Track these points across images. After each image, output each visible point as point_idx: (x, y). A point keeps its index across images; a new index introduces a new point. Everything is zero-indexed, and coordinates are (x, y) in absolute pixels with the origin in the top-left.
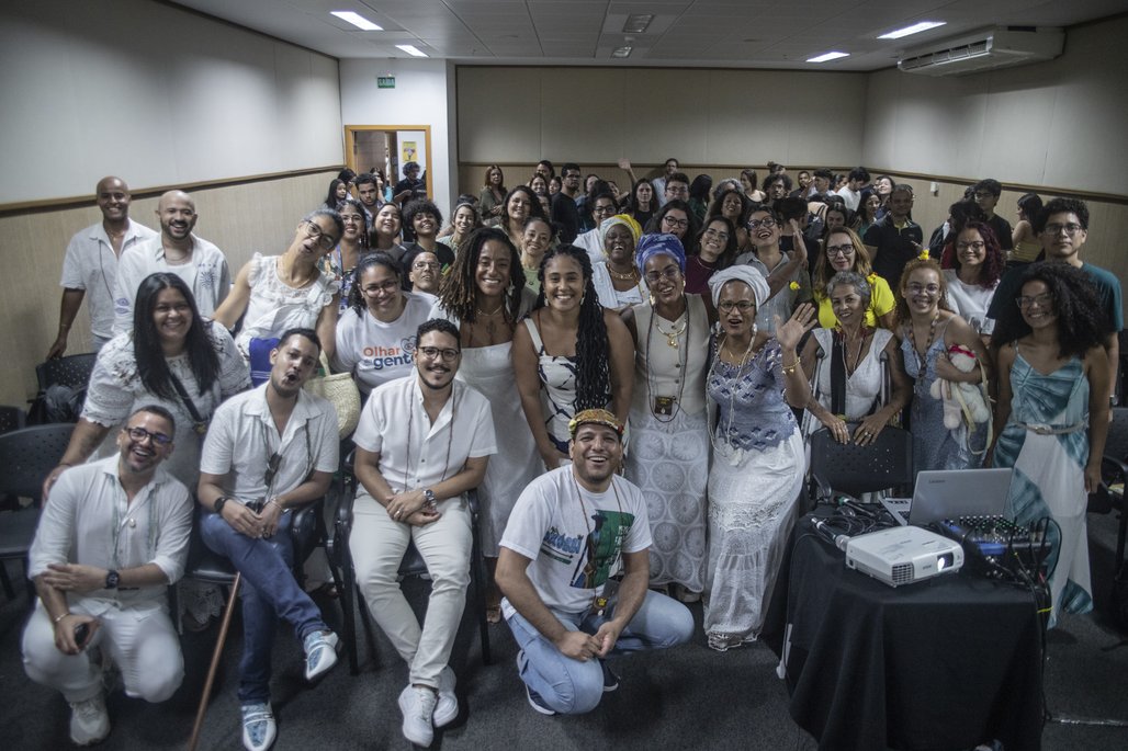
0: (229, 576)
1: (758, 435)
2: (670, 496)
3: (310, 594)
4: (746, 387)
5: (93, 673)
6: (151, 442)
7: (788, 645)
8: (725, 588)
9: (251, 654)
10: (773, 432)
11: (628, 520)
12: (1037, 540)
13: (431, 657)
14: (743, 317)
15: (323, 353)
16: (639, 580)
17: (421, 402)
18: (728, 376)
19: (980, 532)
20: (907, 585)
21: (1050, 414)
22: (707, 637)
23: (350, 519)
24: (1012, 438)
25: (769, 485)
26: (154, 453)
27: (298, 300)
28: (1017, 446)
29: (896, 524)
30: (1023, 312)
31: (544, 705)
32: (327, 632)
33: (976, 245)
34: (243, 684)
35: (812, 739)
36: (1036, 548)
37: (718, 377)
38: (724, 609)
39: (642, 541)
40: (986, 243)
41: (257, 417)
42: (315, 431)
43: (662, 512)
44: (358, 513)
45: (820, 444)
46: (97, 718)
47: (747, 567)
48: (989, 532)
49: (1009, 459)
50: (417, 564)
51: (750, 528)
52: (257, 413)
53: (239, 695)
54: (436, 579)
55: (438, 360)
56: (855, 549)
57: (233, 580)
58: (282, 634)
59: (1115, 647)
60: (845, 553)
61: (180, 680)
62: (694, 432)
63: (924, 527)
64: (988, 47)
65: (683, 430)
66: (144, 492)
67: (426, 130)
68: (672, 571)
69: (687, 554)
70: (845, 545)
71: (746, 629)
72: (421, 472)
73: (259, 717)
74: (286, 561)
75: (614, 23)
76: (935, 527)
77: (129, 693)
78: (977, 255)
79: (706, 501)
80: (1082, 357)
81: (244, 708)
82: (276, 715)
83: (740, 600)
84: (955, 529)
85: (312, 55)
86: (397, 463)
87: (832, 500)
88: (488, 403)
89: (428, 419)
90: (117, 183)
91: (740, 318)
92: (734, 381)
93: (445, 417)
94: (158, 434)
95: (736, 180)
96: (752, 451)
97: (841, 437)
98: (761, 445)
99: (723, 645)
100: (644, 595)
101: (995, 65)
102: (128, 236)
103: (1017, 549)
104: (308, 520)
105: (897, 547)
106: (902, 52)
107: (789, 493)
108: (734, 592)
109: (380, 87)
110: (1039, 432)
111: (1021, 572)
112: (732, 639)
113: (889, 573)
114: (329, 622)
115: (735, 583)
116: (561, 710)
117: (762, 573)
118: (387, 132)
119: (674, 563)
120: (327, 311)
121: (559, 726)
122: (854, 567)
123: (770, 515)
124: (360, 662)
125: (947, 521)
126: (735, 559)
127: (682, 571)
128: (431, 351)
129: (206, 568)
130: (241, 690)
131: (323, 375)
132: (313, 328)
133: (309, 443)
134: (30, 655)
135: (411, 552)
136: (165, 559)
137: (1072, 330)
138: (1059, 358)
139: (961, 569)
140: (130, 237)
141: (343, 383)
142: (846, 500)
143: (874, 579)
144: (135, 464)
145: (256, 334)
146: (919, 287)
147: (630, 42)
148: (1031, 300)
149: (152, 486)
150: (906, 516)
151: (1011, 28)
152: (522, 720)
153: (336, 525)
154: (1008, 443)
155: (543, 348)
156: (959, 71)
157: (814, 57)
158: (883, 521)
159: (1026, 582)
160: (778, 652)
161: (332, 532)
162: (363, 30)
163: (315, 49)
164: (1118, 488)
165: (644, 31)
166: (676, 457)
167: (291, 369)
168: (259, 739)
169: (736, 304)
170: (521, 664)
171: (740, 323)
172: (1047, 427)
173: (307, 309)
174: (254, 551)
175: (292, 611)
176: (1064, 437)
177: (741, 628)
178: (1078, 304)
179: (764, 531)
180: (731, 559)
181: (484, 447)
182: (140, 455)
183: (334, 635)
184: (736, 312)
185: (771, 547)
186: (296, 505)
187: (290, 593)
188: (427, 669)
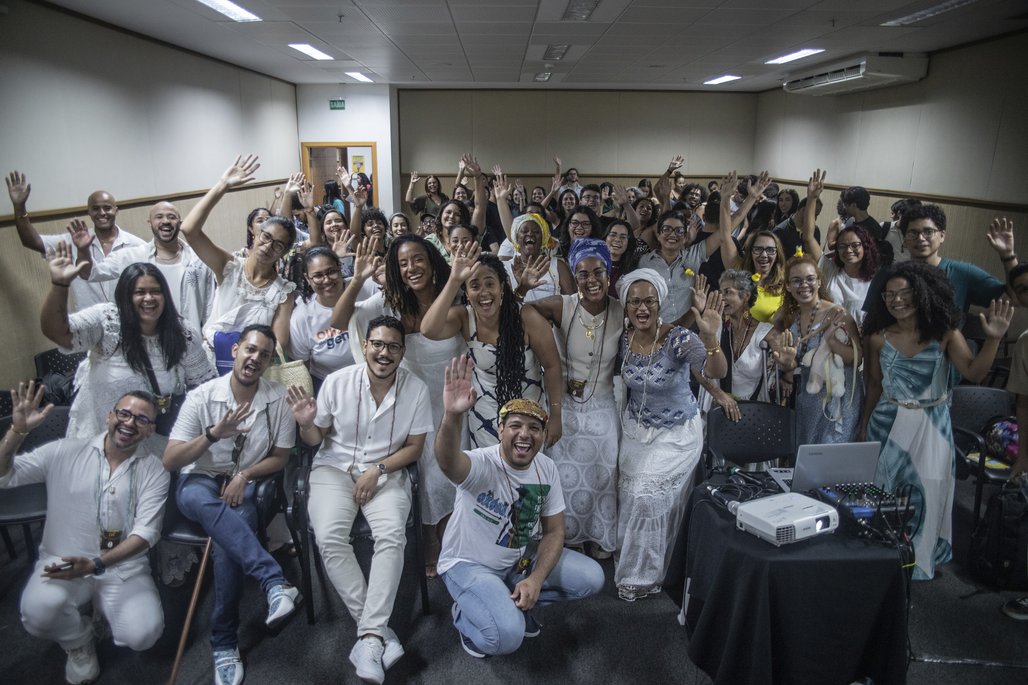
0: (202, 539)
1: (667, 416)
2: (584, 467)
3: (273, 554)
4: (658, 372)
5: (85, 624)
6: (134, 421)
7: (687, 596)
8: (634, 546)
9: (221, 607)
10: (681, 412)
11: (544, 490)
12: (902, 504)
13: (375, 610)
14: (650, 311)
15: (278, 344)
16: (556, 540)
17: (368, 388)
18: (640, 365)
19: (853, 497)
20: (790, 545)
22: (618, 589)
23: (307, 489)
25: (674, 458)
26: (137, 432)
27: (258, 297)
29: (780, 491)
30: (888, 304)
31: (475, 649)
33: (854, 245)
34: (214, 633)
35: (709, 678)
36: (901, 511)
37: (632, 367)
38: (632, 565)
40: (862, 243)
41: (223, 404)
42: (275, 413)
43: (577, 482)
44: (313, 483)
45: (716, 421)
46: (88, 662)
47: (653, 529)
48: (860, 498)
49: (883, 432)
51: (656, 495)
52: (223, 400)
53: (211, 642)
54: (377, 540)
55: (384, 352)
56: (745, 513)
57: (206, 542)
59: (973, 594)
60: (736, 517)
61: (161, 631)
62: (606, 411)
63: (805, 494)
64: (862, 71)
65: (595, 409)
66: (127, 463)
67: (372, 146)
68: (588, 532)
69: (600, 516)
70: (736, 509)
71: (651, 583)
72: (368, 447)
73: (229, 661)
74: (250, 525)
75: (536, 52)
76: (814, 493)
77: (117, 643)
78: (857, 254)
80: (940, 340)
81: (216, 654)
82: (243, 659)
83: (647, 557)
84: (831, 495)
85: (273, 82)
86: (346, 439)
87: (725, 469)
88: (426, 387)
89: (374, 402)
90: (106, 196)
91: (647, 312)
92: (647, 368)
93: (389, 400)
94: (141, 416)
96: (661, 429)
97: (733, 415)
98: (669, 424)
99: (632, 596)
101: (868, 86)
102: (117, 243)
103: (885, 513)
104: (270, 490)
105: (781, 511)
106: (787, 75)
108: (641, 550)
109: (332, 109)
110: (909, 407)
111: (888, 532)
112: (639, 590)
113: (773, 534)
114: (290, 578)
115: (643, 542)
116: (489, 652)
117: (665, 535)
118: (338, 147)
119: (589, 524)
120: (283, 308)
121: (488, 669)
122: (743, 529)
123: (673, 484)
124: (316, 613)
125: (824, 488)
126: (643, 521)
127: (597, 531)
128: (378, 344)
129: (180, 532)
130: (213, 638)
131: (279, 363)
132: (270, 325)
133: (269, 424)
134: (26, 615)
137: (930, 320)
139: (836, 530)
140: (119, 244)
141: (296, 369)
142: (737, 470)
143: (760, 538)
144: (119, 442)
145: (220, 328)
147: (550, 68)
148: (895, 295)
150: (789, 483)
151: (882, 54)
152: (457, 663)
153: (295, 494)
154: (881, 418)
156: (837, 91)
157: (710, 80)
158: (768, 488)
159: (892, 541)
160: (679, 602)
161: (291, 501)
162: (316, 60)
163: (275, 76)
164: (975, 457)
165: (561, 59)
166: (589, 433)
167: (249, 362)
168: (229, 679)
169: (643, 301)
170: (455, 614)
171: (647, 317)
172: (916, 402)
173: (265, 306)
174: (223, 518)
175: (256, 569)
176: (930, 410)
177: (647, 582)
178: (934, 297)
179: (667, 498)
180: (639, 522)
181: (422, 426)
182: (124, 434)
183: (295, 589)
184: (644, 307)
185: (672, 510)
186: (258, 478)
187: (255, 554)
188: (372, 620)
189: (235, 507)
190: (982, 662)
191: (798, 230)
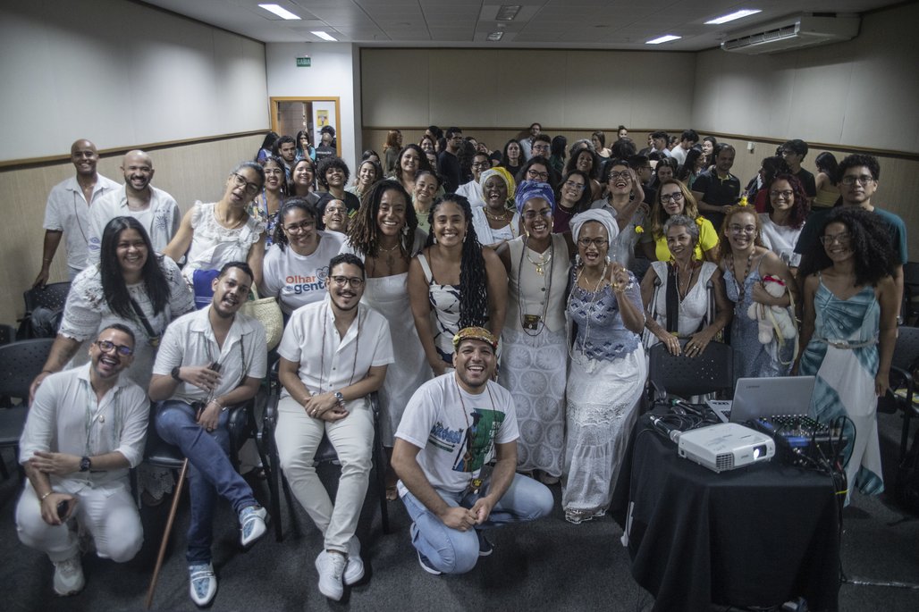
0: (179, 462)
1: (609, 349)
2: (535, 398)
3: (245, 476)
4: (600, 309)
5: (71, 539)
6: (116, 352)
7: (631, 519)
8: (580, 473)
9: (197, 524)
10: (621, 346)
11: (500, 417)
12: (835, 435)
13: (342, 528)
14: (599, 251)
15: (254, 282)
16: (508, 467)
17: (332, 321)
18: (585, 300)
19: (788, 428)
20: (729, 471)
21: (847, 332)
22: (564, 512)
23: (275, 415)
24: (815, 351)
25: (617, 390)
26: (118, 362)
27: (232, 238)
28: (820, 358)
29: (719, 421)
30: (826, 248)
31: (432, 567)
32: (258, 507)
33: (786, 193)
34: (190, 548)
35: (650, 596)
36: (834, 441)
37: (576, 301)
38: (578, 489)
39: (511, 434)
40: (794, 191)
41: (201, 334)
42: (248, 344)
43: (528, 411)
44: (282, 411)
45: (657, 355)
46: (75, 574)
47: (598, 456)
48: (796, 428)
49: (813, 368)
50: (329, 452)
51: (601, 424)
52: (201, 330)
53: (187, 557)
54: (345, 465)
55: (347, 287)
56: (686, 442)
57: (182, 465)
58: (221, 509)
59: (899, 522)
60: (677, 445)
61: (140, 544)
62: (555, 346)
63: (742, 424)
64: (797, 30)
65: (546, 344)
66: (110, 394)
67: (336, 101)
68: (536, 460)
69: (548, 445)
70: (678, 438)
71: (596, 506)
72: (333, 378)
73: (203, 575)
74: (224, 450)
75: (489, 12)
76: (751, 424)
77: (100, 555)
78: (787, 201)
79: (565, 402)
80: (874, 285)
81: (191, 568)
82: (217, 573)
83: (592, 482)
84: (768, 426)
85: (245, 40)
86: (313, 370)
87: (666, 401)
88: (387, 322)
89: (338, 335)
90: (88, 144)
91: (596, 251)
92: (589, 304)
93: (352, 333)
94: (122, 346)
95: (588, 141)
96: (603, 362)
97: (674, 350)
98: (611, 356)
99: (578, 519)
100: (512, 479)
101: (802, 44)
102: (97, 188)
103: (819, 443)
104: (241, 417)
105: (720, 440)
106: (725, 35)
107: (633, 397)
108: (587, 476)
109: (299, 66)
110: (838, 346)
111: (822, 461)
112: (585, 514)
113: (714, 461)
114: (260, 499)
115: (588, 468)
116: (445, 571)
117: (610, 461)
118: (304, 102)
119: (537, 453)
120: (256, 248)
121: (444, 584)
122: (684, 456)
123: (617, 414)
124: (283, 532)
125: (761, 419)
126: (588, 449)
127: (544, 460)
128: (340, 279)
129: (161, 455)
130: (188, 553)
131: (253, 299)
132: (244, 261)
133: (243, 354)
134: (21, 525)
135: (325, 443)
136: (128, 448)
137: (867, 263)
138: (855, 286)
139: (772, 458)
140: (99, 188)
141: (269, 305)
142: (678, 402)
143: (701, 465)
144: (103, 371)
145: (199, 266)
146: (739, 227)
147: (502, 28)
148: (833, 239)
149: (116, 389)
150: (728, 415)
151: (815, 14)
152: (415, 579)
153: (264, 421)
154: (811, 355)
155: (433, 279)
156: (772, 50)
157: (652, 39)
158: (708, 419)
159: (826, 469)
160: (623, 525)
161: (261, 427)
162: (284, 19)
163: (246, 34)
164: (903, 393)
165: (513, 19)
166: (540, 367)
167: (229, 295)
168: (203, 592)
169: (593, 241)
170: (413, 534)
171: (596, 255)
172: (845, 343)
173: (239, 246)
174: (199, 441)
175: (229, 490)
176: (858, 351)
177: (592, 505)
178: (872, 241)
179: (612, 427)
180: (585, 449)
181: (384, 358)
182: (108, 363)
183: (263, 509)
184: (593, 246)
185: (617, 439)
186: (232, 405)
187: (228, 476)
188: (338, 538)
189: (211, 432)
190: (909, 585)
191: (719, 177)
